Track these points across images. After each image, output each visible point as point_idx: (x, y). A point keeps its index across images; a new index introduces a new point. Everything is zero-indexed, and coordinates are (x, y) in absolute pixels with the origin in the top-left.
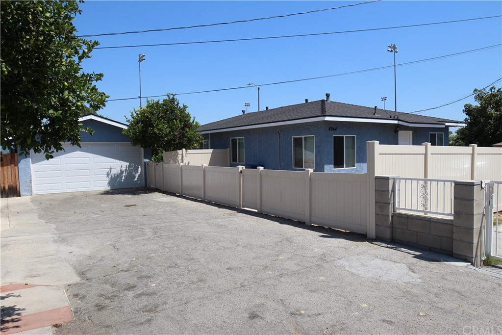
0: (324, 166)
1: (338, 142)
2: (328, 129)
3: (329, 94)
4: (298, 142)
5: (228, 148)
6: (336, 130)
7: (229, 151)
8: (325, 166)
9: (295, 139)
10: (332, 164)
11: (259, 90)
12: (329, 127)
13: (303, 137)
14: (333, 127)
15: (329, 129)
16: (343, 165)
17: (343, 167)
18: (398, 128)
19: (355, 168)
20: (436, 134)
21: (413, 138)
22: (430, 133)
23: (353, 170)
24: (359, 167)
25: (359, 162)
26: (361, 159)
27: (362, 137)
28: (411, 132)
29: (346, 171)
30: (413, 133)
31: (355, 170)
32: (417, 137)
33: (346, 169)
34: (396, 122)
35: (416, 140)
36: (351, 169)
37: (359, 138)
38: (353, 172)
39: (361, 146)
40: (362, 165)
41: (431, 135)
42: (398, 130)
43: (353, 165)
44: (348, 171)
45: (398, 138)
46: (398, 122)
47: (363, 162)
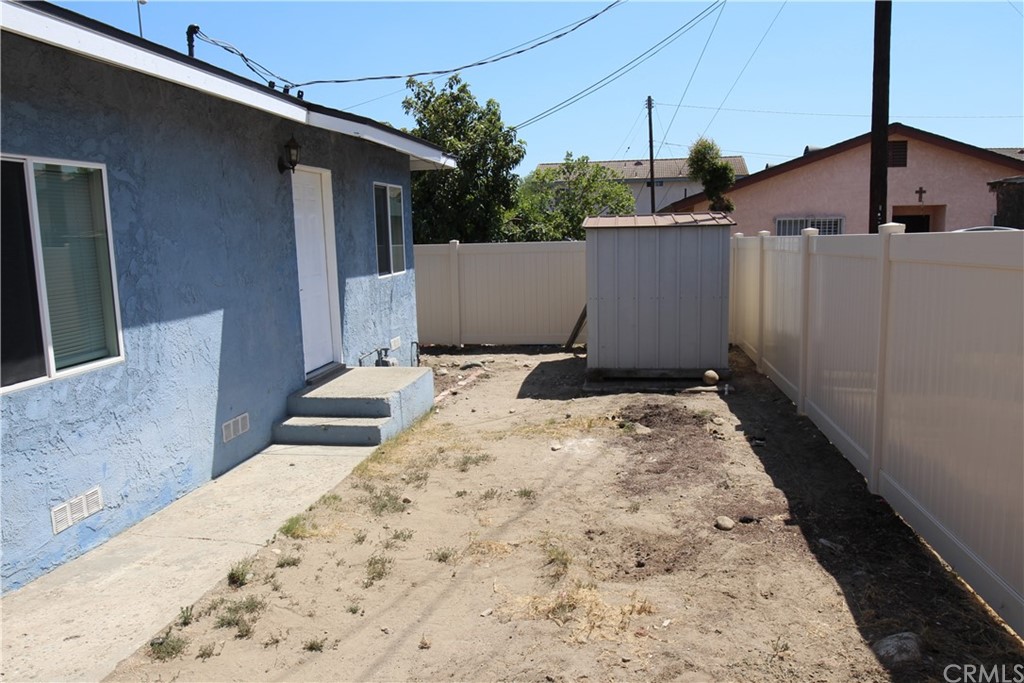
16: (40, 353)
17: (42, 372)
18: (294, 152)
19: (121, 363)
20: (385, 188)
21: (334, 198)
22: (375, 183)
23: (107, 373)
24: (141, 351)
25: (139, 317)
26: (147, 306)
27: (144, 179)
28: (327, 174)
29: (63, 395)
30: (333, 177)
31: (119, 374)
32: (344, 196)
33: (66, 380)
34: (298, 114)
35: (344, 206)
36: (94, 374)
37: (127, 184)
38: (110, 386)
39: (141, 230)
40: (154, 335)
41: (378, 189)
42: (294, 158)
43: (105, 348)
44: (79, 388)
45: (291, 193)
46: (308, 118)
47: (159, 318)
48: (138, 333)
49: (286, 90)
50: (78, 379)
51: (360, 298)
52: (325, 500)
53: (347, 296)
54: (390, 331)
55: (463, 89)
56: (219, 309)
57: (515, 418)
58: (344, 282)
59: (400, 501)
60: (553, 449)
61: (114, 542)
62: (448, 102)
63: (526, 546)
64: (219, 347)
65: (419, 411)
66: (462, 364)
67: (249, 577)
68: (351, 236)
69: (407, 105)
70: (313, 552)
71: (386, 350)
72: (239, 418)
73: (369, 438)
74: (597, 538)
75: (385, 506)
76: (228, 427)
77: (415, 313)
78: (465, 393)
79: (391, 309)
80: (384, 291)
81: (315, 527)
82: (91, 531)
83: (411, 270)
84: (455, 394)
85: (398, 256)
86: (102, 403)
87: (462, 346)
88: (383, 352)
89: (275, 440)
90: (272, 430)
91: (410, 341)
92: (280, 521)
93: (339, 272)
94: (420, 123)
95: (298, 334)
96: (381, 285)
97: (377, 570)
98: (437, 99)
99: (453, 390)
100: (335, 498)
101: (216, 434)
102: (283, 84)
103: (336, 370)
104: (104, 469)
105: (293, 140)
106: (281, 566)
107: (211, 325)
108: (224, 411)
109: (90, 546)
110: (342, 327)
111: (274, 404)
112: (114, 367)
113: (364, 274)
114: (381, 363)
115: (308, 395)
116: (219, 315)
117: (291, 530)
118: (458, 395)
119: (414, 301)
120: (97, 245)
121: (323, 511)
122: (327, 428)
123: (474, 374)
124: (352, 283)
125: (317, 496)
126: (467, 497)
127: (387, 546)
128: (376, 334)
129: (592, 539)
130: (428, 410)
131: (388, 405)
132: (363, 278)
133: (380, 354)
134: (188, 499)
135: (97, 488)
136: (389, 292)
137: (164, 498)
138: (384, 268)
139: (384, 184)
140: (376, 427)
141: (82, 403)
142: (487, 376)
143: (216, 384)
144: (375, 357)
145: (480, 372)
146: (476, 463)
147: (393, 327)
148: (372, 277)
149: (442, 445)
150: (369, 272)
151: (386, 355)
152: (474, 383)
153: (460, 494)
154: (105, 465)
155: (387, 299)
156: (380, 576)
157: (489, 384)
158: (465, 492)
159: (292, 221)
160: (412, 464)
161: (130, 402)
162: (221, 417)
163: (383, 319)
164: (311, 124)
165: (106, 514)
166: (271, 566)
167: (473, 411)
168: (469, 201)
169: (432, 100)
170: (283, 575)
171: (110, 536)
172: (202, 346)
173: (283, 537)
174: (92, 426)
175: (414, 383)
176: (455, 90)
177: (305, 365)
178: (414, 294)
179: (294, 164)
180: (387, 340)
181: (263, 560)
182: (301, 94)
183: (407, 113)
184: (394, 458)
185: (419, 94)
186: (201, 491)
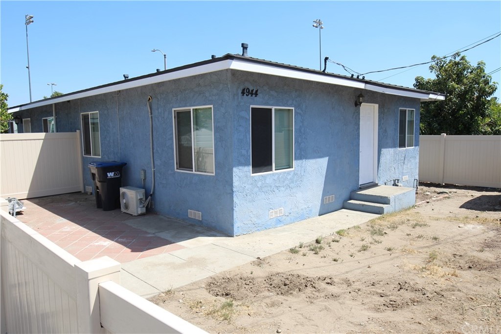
0: (232, 169)
1: (261, 120)
2: (240, 91)
3: (247, 45)
4: (183, 119)
5: (78, 131)
6: (256, 94)
7: (78, 135)
8: (235, 169)
9: (179, 114)
10: (248, 165)
11: (165, 58)
12: (242, 88)
13: (192, 108)
14: (251, 89)
15: (243, 93)
16: (271, 164)
17: (271, 170)
18: (361, 98)
19: (293, 171)
20: (406, 110)
21: (379, 115)
22: (400, 108)
23: (289, 173)
24: (299, 167)
25: (300, 157)
26: (303, 153)
27: (305, 111)
28: (377, 106)
29: (276, 178)
30: (379, 107)
31: (292, 174)
32: (384, 114)
33: (277, 173)
34: (361, 86)
35: (383, 119)
36: (285, 172)
37: (300, 114)
38: (289, 177)
39: (303, 128)
40: (304, 163)
41: (401, 111)
42: (361, 101)
43: (289, 165)
44: (280, 176)
45: (359, 114)
46: (365, 87)
47: (306, 158)
48: (299, 162)
49: (358, 77)
50: (280, 173)
51: (388, 157)
52: (354, 227)
53: (381, 156)
54: (403, 173)
55: (463, 58)
56: (327, 156)
57: (451, 215)
58: (381, 150)
59: (383, 233)
60: (459, 227)
61: (285, 226)
62: (453, 66)
63: (424, 253)
64: (326, 170)
65: (405, 206)
66: (439, 191)
67: (322, 242)
68: (386, 131)
69: (432, 68)
70: (344, 240)
71: (398, 180)
72: (331, 196)
73: (379, 211)
74: (457, 257)
75: (376, 233)
76: (326, 198)
77: (418, 166)
78: (433, 203)
79: (404, 163)
80: (401, 155)
81: (348, 234)
82: (279, 221)
83: (417, 147)
84: (428, 202)
85: (410, 140)
86: (287, 182)
87: (444, 184)
88: (397, 181)
89: (343, 208)
90: (343, 203)
91: (413, 178)
92: (337, 230)
93: (379, 146)
94: (438, 76)
95: (357, 169)
96: (400, 152)
97: (364, 248)
98: (447, 65)
99: (428, 201)
100: (359, 227)
101: (322, 200)
102: (357, 75)
103: (374, 185)
104: (285, 203)
105: (361, 94)
106: (333, 241)
107: (324, 162)
108: (325, 192)
109: (279, 226)
110: (378, 168)
111: (345, 194)
112: (291, 171)
113: (391, 147)
114: (395, 185)
115: (358, 193)
116: (326, 159)
117: (339, 233)
118: (429, 203)
119: (417, 160)
120: (289, 132)
121: (353, 230)
122: (363, 205)
123: (441, 196)
124: (384, 151)
125: (352, 226)
126: (410, 236)
127: (371, 243)
128: (395, 173)
129: (455, 257)
130: (411, 206)
131: (389, 200)
132: (390, 149)
133: (394, 181)
134: (309, 220)
135: (282, 208)
136: (403, 156)
137: (302, 218)
138: (402, 145)
139: (405, 109)
140: (382, 207)
141: (281, 181)
142: (449, 198)
143: (323, 183)
144: (393, 182)
145: (446, 195)
146: (421, 226)
147: (404, 171)
148: (395, 149)
149: (409, 219)
150: (394, 146)
151: (398, 182)
152: (440, 200)
153: (408, 235)
154: (285, 202)
155: (403, 158)
156: (364, 250)
157: (447, 201)
158: (410, 234)
159: (359, 125)
160: (394, 223)
161: (295, 183)
162: (324, 195)
163: (399, 167)
164: (367, 89)
165: (284, 217)
166: (330, 241)
167: (433, 210)
168: (460, 114)
169: (444, 65)
170: (332, 244)
171: (285, 225)
172: (320, 168)
173: (336, 234)
174: (283, 189)
175: (404, 193)
176: (458, 59)
177: (360, 181)
178: (418, 157)
179: (361, 103)
180: (401, 176)
181: (328, 239)
182: (364, 78)
183: (431, 72)
184: (387, 219)
185: (438, 62)
186: (314, 218)
